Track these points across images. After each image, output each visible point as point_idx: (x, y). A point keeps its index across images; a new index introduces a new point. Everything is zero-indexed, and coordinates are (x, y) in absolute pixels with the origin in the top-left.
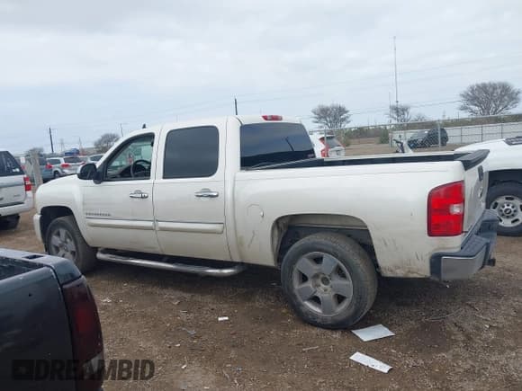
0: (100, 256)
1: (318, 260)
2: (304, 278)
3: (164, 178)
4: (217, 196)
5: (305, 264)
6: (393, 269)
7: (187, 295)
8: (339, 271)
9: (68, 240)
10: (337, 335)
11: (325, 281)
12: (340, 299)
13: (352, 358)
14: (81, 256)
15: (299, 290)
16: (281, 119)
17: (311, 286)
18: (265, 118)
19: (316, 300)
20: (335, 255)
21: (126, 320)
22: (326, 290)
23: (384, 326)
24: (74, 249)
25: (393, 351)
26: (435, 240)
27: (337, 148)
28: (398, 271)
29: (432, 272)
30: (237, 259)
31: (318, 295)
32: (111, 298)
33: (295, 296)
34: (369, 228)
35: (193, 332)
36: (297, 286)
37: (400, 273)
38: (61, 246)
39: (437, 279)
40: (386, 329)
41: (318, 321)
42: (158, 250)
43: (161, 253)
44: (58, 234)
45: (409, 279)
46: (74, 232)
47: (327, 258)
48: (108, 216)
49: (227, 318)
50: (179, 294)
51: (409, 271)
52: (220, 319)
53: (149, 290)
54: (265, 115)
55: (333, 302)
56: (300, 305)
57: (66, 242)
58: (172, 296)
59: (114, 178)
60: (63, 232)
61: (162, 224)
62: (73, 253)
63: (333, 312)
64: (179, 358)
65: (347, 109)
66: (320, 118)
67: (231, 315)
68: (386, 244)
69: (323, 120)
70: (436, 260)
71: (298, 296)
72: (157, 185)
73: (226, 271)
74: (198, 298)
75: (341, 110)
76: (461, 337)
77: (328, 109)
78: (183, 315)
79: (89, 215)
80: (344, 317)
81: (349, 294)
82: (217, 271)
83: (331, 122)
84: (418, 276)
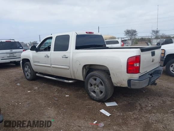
0: (37, 74)
1: (95, 79)
2: (91, 85)
3: (54, 51)
4: (68, 57)
5: (92, 81)
6: (116, 83)
7: (60, 88)
8: (101, 83)
9: (29, 69)
10: (99, 104)
11: (98, 86)
12: (101, 92)
13: (100, 111)
14: (32, 74)
15: (90, 88)
16: (93, 33)
17: (93, 87)
18: (87, 33)
19: (94, 92)
20: (100, 78)
21: (39, 94)
22: (98, 89)
23: (116, 102)
24: (30, 72)
25: (115, 110)
26: (129, 75)
27: (127, 44)
28: (118, 84)
29: (128, 85)
30: (73, 78)
31: (95, 90)
32: (38, 87)
33: (88, 90)
34: (109, 70)
35: (56, 99)
36: (89, 87)
37: (119, 85)
38: (27, 71)
39: (130, 88)
40: (116, 103)
41: (95, 99)
42: (52, 74)
43: (53, 74)
44: (26, 67)
45: (121, 87)
46: (30, 67)
47: (98, 79)
48: (39, 62)
49: (68, 96)
50: (58, 88)
51: (121, 85)
52: (66, 96)
53: (50, 86)
54: (86, 32)
55: (99, 93)
56: (90, 93)
57: (28, 70)
58: (55, 88)
59: (42, 51)
60: (27, 66)
61: (53, 66)
62: (30, 73)
63: (99, 96)
64: (49, 106)
65: (137, 31)
66: (127, 34)
67: (70, 95)
68: (114, 75)
69: (128, 35)
70: (129, 81)
71: (89, 90)
72: (52, 53)
73: (70, 81)
74: (63, 89)
75: (135, 31)
76: (139, 108)
77: (130, 31)
78: (56, 94)
79: (34, 62)
80: (102, 98)
81: (104, 91)
82: (67, 81)
83: (130, 35)
84: (124, 86)
